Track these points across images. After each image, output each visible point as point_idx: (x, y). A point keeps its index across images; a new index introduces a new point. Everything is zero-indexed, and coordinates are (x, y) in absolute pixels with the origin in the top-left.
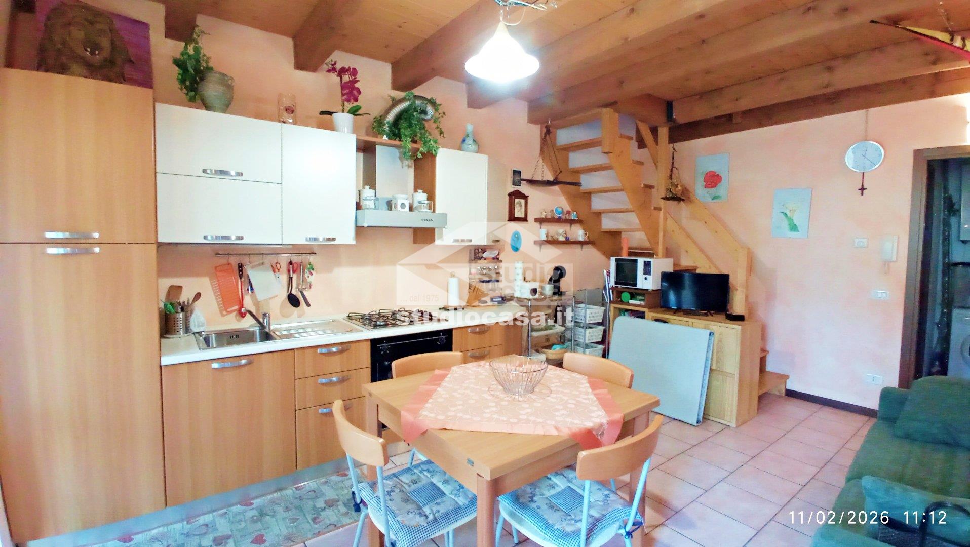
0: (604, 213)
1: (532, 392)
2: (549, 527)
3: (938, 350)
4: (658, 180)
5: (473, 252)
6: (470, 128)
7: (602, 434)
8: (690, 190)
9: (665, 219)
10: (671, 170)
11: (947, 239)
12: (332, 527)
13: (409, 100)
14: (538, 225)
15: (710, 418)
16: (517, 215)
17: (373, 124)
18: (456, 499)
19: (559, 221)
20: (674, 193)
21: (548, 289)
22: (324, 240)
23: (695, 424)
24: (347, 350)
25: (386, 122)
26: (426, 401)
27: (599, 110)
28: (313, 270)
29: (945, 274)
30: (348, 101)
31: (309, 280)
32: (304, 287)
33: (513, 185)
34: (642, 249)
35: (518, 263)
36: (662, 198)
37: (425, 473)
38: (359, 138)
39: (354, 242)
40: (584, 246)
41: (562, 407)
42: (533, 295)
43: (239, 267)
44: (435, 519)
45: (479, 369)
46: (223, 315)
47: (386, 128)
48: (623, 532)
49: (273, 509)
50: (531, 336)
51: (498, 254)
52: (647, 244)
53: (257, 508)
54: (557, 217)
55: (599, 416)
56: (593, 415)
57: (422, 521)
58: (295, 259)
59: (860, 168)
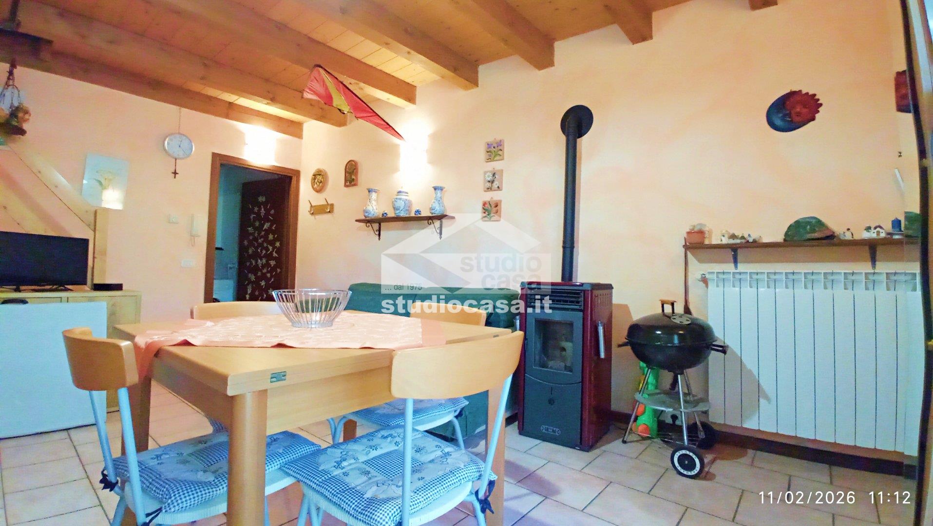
59: (176, 156)
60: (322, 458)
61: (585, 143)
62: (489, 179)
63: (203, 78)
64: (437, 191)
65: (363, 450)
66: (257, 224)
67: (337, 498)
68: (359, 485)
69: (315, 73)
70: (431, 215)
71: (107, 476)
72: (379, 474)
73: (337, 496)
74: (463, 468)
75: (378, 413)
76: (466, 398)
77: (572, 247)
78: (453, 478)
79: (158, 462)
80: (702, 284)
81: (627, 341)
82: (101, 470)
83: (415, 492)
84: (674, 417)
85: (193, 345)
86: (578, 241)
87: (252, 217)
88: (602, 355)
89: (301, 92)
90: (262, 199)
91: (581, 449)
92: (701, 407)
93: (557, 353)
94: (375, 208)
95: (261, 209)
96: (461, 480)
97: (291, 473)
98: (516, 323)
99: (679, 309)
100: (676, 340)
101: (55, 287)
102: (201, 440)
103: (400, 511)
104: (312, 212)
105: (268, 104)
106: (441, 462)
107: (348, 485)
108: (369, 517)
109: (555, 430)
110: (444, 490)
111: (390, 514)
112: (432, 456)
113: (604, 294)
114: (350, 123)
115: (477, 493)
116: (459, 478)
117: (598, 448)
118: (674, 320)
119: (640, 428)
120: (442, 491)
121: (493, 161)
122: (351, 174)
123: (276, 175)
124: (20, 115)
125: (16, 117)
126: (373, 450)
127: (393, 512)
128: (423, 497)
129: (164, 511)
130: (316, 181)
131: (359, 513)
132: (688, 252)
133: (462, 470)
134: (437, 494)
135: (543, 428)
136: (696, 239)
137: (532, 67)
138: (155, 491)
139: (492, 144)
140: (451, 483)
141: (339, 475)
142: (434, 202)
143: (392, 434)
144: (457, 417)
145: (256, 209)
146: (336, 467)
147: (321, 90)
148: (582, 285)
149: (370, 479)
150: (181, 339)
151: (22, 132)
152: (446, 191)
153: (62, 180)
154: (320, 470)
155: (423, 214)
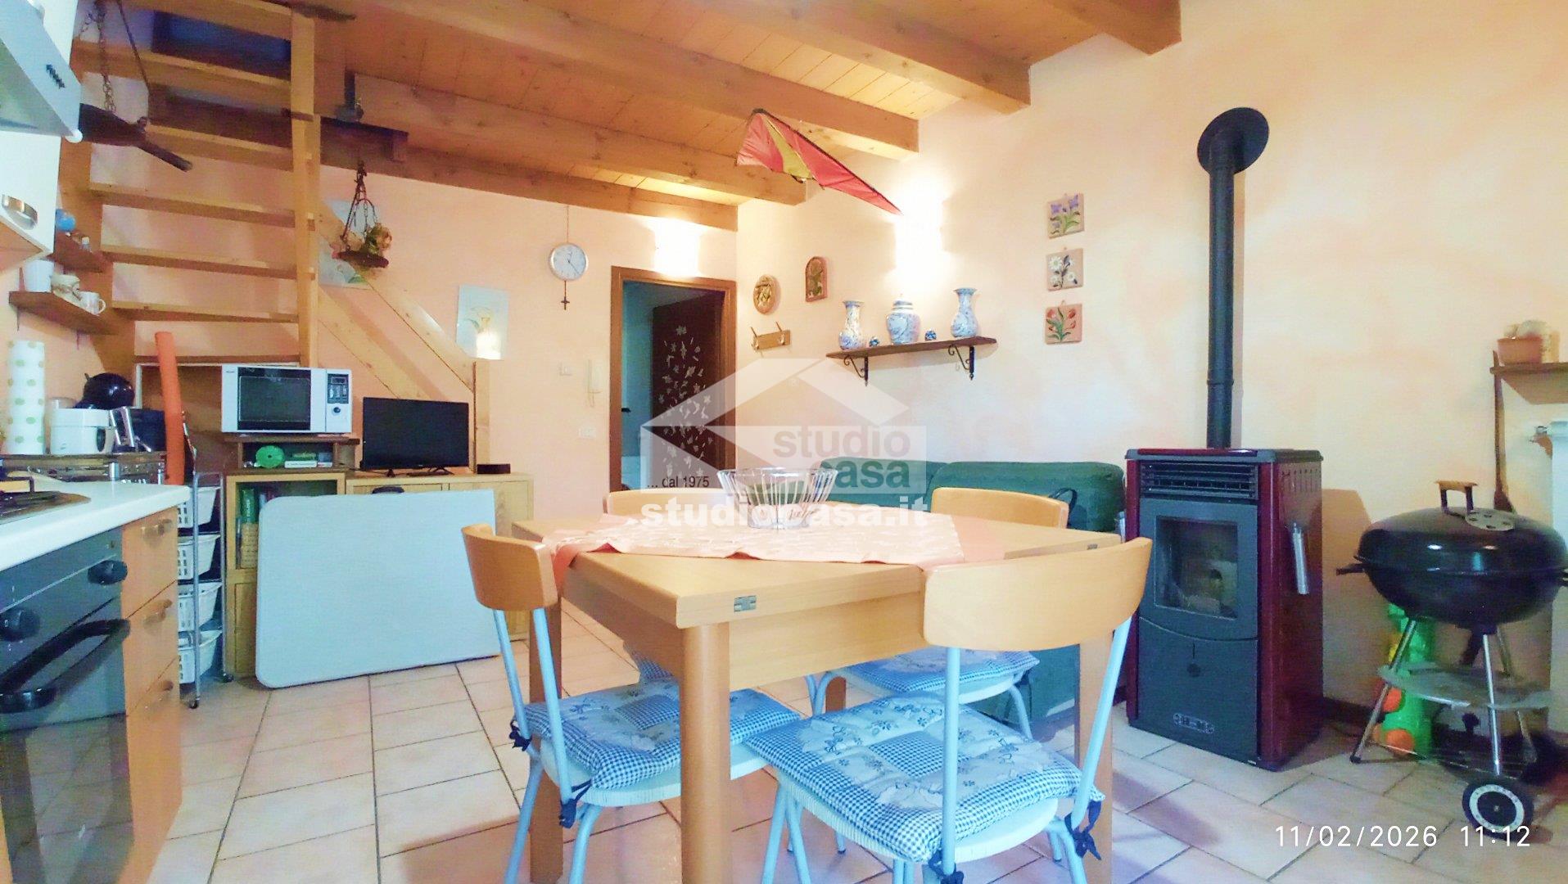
40: (81, 338)
59: (564, 275)
60: (804, 734)
61: (1251, 181)
62: (1057, 268)
63: (597, 157)
64: (962, 296)
65: (869, 728)
66: (676, 369)
67: (834, 799)
68: (867, 783)
69: (755, 123)
70: (954, 339)
71: (518, 729)
72: (896, 769)
73: (833, 796)
74: (1042, 773)
75: (884, 670)
76: (1034, 653)
77: (1228, 382)
78: (1026, 788)
79: (579, 716)
80: (1539, 449)
81: (1359, 562)
82: (510, 722)
83: (962, 805)
84: (1471, 720)
85: (617, 552)
86: (1240, 371)
87: (668, 360)
88: (1303, 589)
89: (734, 157)
90: (681, 330)
91: (1260, 765)
92: (1535, 702)
93: (1204, 581)
94: (859, 333)
95: (681, 346)
96: (1039, 793)
97: (761, 751)
98: (1118, 523)
99: (1484, 499)
100: (1477, 563)
101: (433, 470)
102: (630, 691)
103: (940, 833)
104: (757, 346)
105: (686, 182)
106: (1000, 760)
107: (849, 780)
108: (888, 834)
109: (1203, 724)
110: (1010, 808)
111: (923, 835)
112: (984, 748)
113: (1303, 471)
114: (810, 197)
115: (1068, 820)
116: (1035, 791)
117: (1296, 767)
118: (1475, 524)
119: (1392, 737)
120: (1006, 809)
121: (1064, 233)
122: (816, 280)
123: (701, 292)
124: (379, 240)
125: (374, 242)
126: (884, 728)
127: (927, 832)
128: (974, 815)
129: (594, 785)
130: (761, 296)
131: (872, 826)
132: (1503, 381)
133: (1041, 778)
134: (999, 812)
135: (1178, 718)
136: (1520, 354)
137: (1133, 50)
138: (580, 757)
139: (1060, 205)
140: (1022, 796)
141: (833, 761)
142: (958, 316)
143: (913, 706)
144: (1017, 685)
145: (674, 348)
146: (828, 749)
147: (763, 149)
148: (1254, 453)
149: (883, 774)
150: (600, 543)
151: (382, 262)
152: (978, 296)
153: (431, 322)
154: (803, 751)
155: (940, 338)
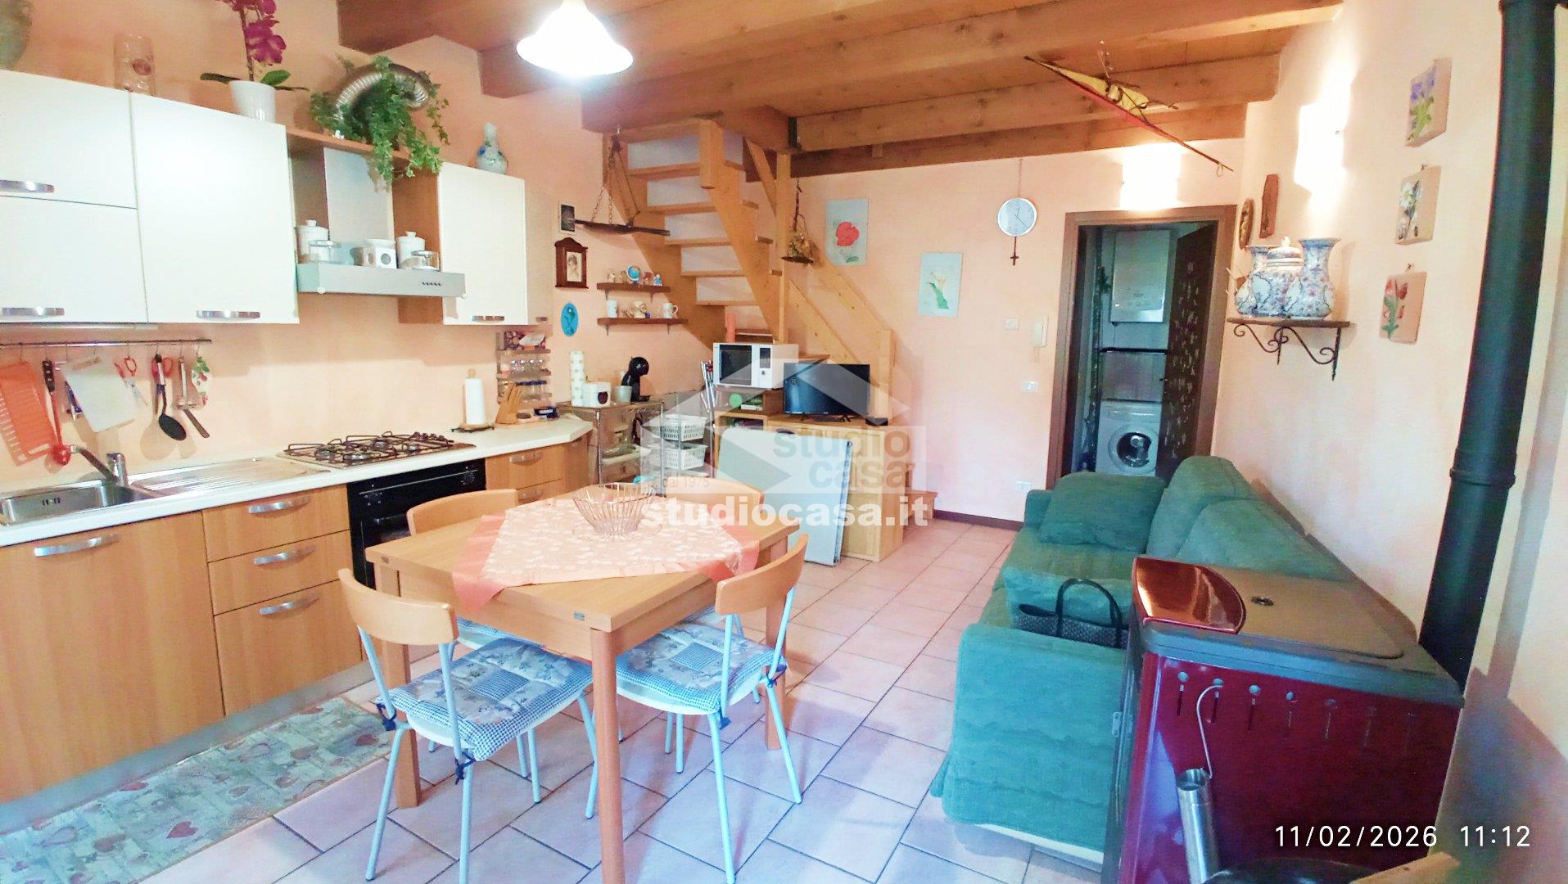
0: (701, 276)
1: (636, 528)
2: (678, 688)
3: (1086, 450)
4: (777, 229)
5: (502, 336)
6: (490, 130)
7: (736, 567)
8: (820, 247)
9: (787, 287)
10: (796, 219)
11: (1097, 321)
12: (318, 785)
13: (381, 70)
14: (602, 293)
15: (850, 554)
16: (571, 278)
17: (312, 108)
18: (545, 682)
19: (632, 288)
20: (800, 251)
21: (624, 392)
22: (233, 315)
23: (832, 563)
24: (304, 505)
25: (338, 106)
26: (486, 556)
27: (696, 121)
28: (207, 370)
29: (1095, 361)
30: (260, 59)
31: (200, 389)
32: (190, 403)
33: (562, 229)
34: (754, 331)
35: (575, 353)
36: (784, 258)
37: (490, 660)
38: (291, 132)
39: (296, 321)
40: (672, 327)
41: (680, 542)
42: (601, 403)
43: (45, 368)
44: (523, 709)
45: (549, 509)
46: (19, 463)
47: (340, 117)
48: (765, 681)
49: (191, 784)
50: (602, 465)
51: (544, 341)
52: (763, 324)
53: (158, 788)
54: (631, 283)
55: (731, 545)
56: (723, 545)
57: (504, 715)
58: (165, 351)
59: (1012, 231)
62: (1406, 203)
64: (1311, 250)
66: (1183, 314)
87: (1180, 301)
90: (1190, 267)
95: (1188, 285)
121: (1419, 138)
122: (1267, 208)
130: (1243, 226)
139: (1420, 85)
145: (1184, 287)
